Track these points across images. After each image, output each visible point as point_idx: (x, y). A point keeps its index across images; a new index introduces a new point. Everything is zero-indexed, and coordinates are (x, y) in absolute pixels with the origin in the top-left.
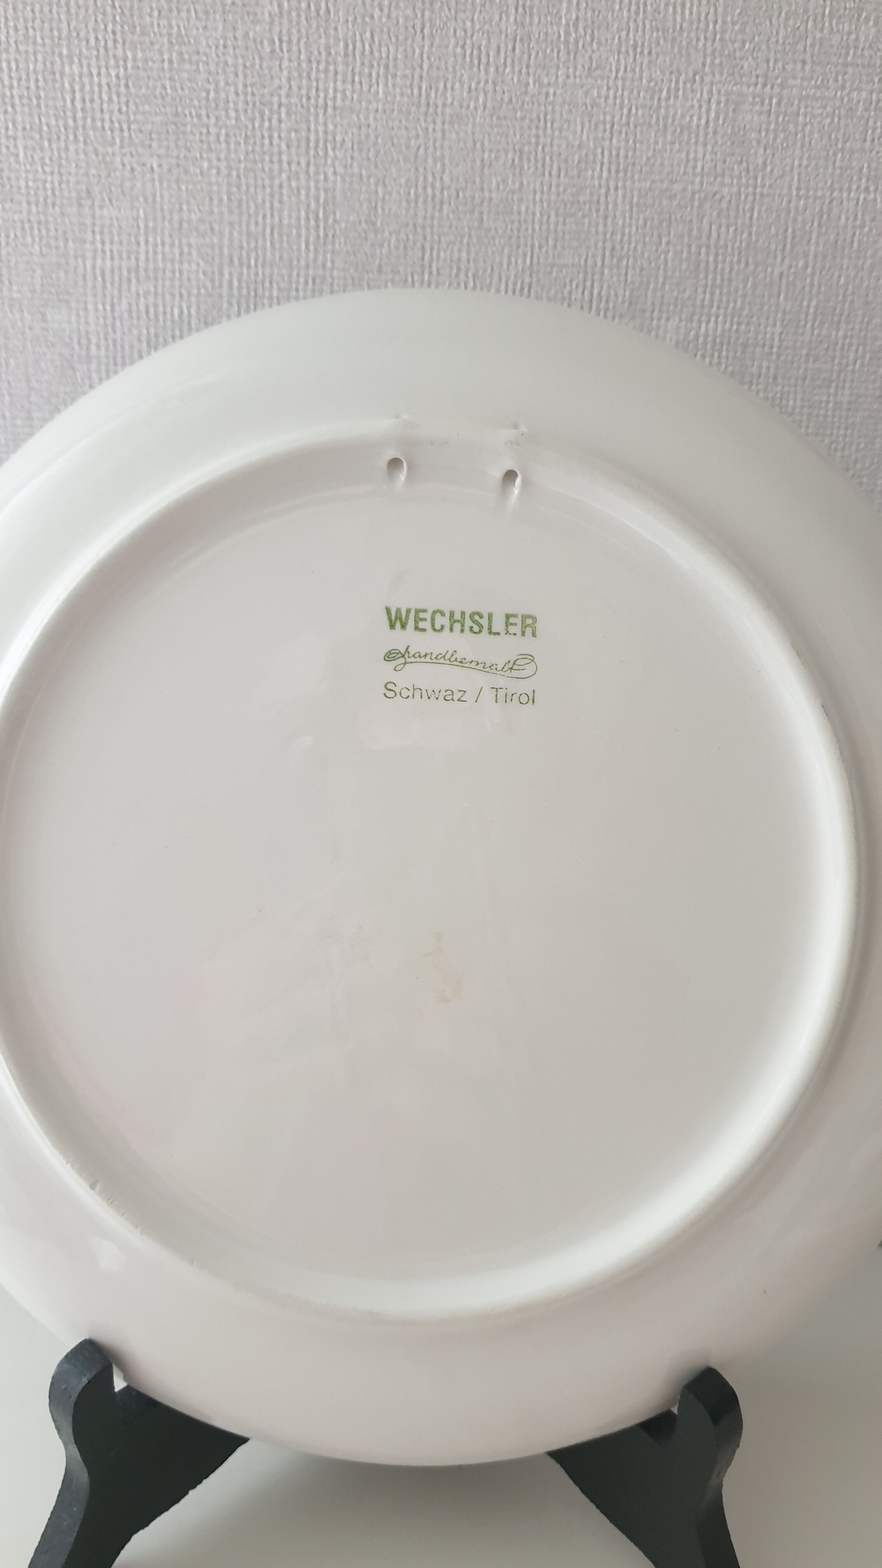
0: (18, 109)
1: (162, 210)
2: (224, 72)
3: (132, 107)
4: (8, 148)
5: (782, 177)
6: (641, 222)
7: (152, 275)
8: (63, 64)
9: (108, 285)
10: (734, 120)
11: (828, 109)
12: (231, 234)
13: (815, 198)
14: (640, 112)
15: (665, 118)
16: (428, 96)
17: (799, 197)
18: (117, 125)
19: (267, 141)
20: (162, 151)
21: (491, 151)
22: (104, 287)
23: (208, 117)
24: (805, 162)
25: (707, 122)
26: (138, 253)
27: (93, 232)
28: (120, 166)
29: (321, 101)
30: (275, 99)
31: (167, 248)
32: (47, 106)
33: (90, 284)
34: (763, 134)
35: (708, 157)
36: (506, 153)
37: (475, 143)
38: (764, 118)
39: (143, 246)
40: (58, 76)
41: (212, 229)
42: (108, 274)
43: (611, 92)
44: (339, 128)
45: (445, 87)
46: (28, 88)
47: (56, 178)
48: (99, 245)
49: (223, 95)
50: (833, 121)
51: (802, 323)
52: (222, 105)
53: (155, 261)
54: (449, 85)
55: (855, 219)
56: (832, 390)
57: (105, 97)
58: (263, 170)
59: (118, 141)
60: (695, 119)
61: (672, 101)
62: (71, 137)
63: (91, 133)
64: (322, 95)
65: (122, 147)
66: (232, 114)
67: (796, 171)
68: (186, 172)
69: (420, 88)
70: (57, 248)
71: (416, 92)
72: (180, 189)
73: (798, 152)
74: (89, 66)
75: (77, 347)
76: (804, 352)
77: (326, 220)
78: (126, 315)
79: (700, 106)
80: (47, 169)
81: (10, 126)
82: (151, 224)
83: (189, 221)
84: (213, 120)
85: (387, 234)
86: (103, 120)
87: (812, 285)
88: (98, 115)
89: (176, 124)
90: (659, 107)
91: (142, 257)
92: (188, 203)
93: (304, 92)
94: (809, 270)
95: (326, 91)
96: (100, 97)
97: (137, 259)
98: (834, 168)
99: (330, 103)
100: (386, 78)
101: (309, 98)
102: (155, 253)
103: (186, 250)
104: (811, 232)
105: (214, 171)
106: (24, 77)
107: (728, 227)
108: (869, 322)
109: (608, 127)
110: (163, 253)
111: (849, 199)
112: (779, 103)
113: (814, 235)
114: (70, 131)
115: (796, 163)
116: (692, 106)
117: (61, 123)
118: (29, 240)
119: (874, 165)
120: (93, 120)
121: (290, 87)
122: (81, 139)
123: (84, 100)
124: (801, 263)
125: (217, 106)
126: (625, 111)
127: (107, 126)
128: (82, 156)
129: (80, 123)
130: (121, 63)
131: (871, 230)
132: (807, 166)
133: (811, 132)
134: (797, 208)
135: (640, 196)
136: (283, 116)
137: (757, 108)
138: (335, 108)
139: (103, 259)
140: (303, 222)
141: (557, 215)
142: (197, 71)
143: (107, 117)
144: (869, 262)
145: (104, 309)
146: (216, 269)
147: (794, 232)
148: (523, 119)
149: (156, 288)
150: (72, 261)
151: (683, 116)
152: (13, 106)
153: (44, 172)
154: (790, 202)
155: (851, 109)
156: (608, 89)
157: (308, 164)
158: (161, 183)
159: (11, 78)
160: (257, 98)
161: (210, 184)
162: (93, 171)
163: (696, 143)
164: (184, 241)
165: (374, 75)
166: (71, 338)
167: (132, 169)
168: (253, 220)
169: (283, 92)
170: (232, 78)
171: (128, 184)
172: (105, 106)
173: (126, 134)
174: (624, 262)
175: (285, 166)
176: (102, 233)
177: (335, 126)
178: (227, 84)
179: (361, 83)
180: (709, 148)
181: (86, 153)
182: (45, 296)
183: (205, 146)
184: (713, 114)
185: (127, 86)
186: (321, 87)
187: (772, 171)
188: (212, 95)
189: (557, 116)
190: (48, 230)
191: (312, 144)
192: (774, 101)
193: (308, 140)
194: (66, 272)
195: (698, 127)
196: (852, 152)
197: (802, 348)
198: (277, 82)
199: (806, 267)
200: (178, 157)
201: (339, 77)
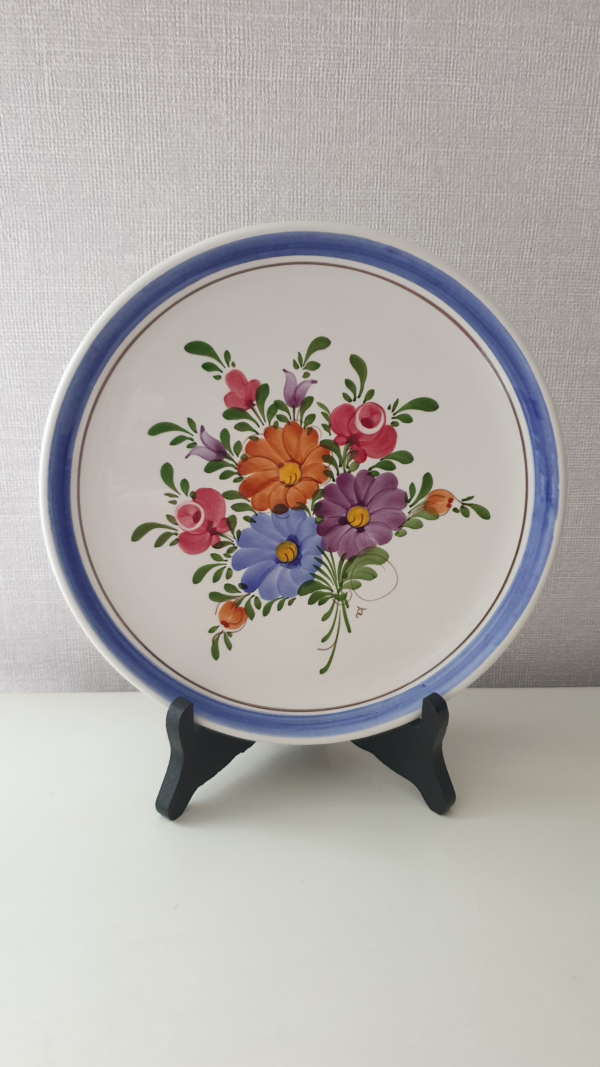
0: (113, 166)
1: (178, 208)
2: (206, 147)
3: (165, 163)
4: (108, 183)
5: (458, 187)
6: (395, 208)
7: (173, 237)
8: (134, 145)
9: (153, 242)
10: (435, 163)
11: (477, 158)
12: (209, 218)
13: (474, 196)
14: (393, 160)
15: (405, 162)
16: (298, 155)
17: (466, 196)
18: (158, 171)
19: (225, 177)
20: (178, 182)
21: (326, 179)
22: (151, 243)
23: (199, 166)
24: (468, 181)
25: (424, 164)
26: (167, 227)
27: (146, 219)
28: (159, 189)
29: (250, 159)
30: (229, 158)
31: (180, 225)
32: (126, 164)
33: (144, 242)
34: (449, 168)
35: (424, 179)
36: (334, 179)
37: (319, 175)
38: (449, 162)
39: (169, 224)
40: (131, 151)
41: (200, 216)
42: (153, 237)
43: (380, 152)
44: (258, 170)
45: (306, 151)
46: (118, 157)
47: (130, 195)
48: (149, 224)
49: (205, 157)
50: (479, 162)
51: (470, 252)
52: (205, 161)
53: (174, 231)
54: (307, 150)
55: (492, 205)
56: (485, 282)
57: (152, 159)
58: (224, 189)
59: (158, 178)
60: (418, 162)
61: (407, 155)
62: (137, 177)
63: (146, 175)
64: (250, 156)
65: (160, 181)
66: (210, 165)
67: (464, 184)
68: (189, 191)
69: (294, 152)
70: (130, 226)
71: (292, 154)
72: (186, 199)
73: (465, 176)
74: (145, 146)
75: (138, 271)
76: (471, 265)
77: (252, 211)
78: (161, 256)
79: (420, 157)
80: (126, 192)
81: (110, 173)
82: (172, 214)
83: (190, 213)
84: (201, 168)
85: (280, 216)
86: (151, 170)
87: (474, 235)
88: (149, 167)
89: (184, 170)
90: (402, 158)
91: (169, 229)
92: (190, 205)
93: (242, 155)
94: (472, 228)
95: (252, 154)
96: (151, 160)
97: (166, 230)
98: (481, 183)
99: (254, 159)
100: (279, 148)
101: (244, 157)
102: (174, 227)
103: (188, 226)
104: (472, 211)
105: (202, 190)
106: (116, 151)
107: (435, 210)
108: (500, 251)
109: (379, 167)
110: (178, 227)
111: (488, 196)
112: (455, 155)
113: (474, 213)
114: (137, 175)
115: (464, 181)
116: (417, 157)
117: (133, 172)
118: (117, 223)
119: (499, 181)
120: (147, 169)
121: (236, 153)
122: (141, 178)
123: (143, 161)
124: (468, 225)
125: (203, 162)
126: (387, 160)
127: (153, 172)
128: (142, 185)
129: (141, 171)
130: (160, 144)
131: (499, 209)
132: (469, 183)
133: (470, 168)
134: (465, 201)
135: (394, 197)
136: (233, 165)
137: (446, 157)
138: (256, 162)
139: (151, 231)
140: (242, 212)
141: (357, 206)
142: (194, 147)
143: (153, 168)
144: (499, 223)
145: (151, 253)
146: (202, 234)
147: (464, 211)
148: (341, 164)
149: (175, 243)
150: (137, 232)
151: (412, 162)
152: (111, 164)
153: (124, 193)
154: (462, 198)
155: (487, 157)
156: (379, 150)
157: (244, 186)
158: (177, 196)
159: (110, 152)
160: (221, 158)
161: (199, 196)
162: (147, 192)
163: (419, 173)
164: (188, 221)
165: (274, 146)
166: (136, 267)
167: (164, 191)
168: (219, 211)
169: (233, 155)
170: (209, 150)
171: (162, 197)
172: (153, 163)
173: (162, 175)
174: (388, 226)
175: (234, 187)
176: (150, 219)
177: (256, 169)
178: (207, 152)
179: (268, 151)
180: (425, 175)
181: (143, 184)
182: (124, 248)
183: (197, 179)
184: (426, 160)
185: (162, 154)
186: (250, 152)
187: (453, 185)
188: (201, 157)
189: (356, 163)
190: (125, 218)
191: (246, 177)
192: (453, 154)
193: (244, 176)
194: (133, 237)
195: (420, 166)
196: (489, 176)
197: (470, 264)
198: (230, 151)
199: (471, 226)
200: (185, 185)
201: (258, 148)
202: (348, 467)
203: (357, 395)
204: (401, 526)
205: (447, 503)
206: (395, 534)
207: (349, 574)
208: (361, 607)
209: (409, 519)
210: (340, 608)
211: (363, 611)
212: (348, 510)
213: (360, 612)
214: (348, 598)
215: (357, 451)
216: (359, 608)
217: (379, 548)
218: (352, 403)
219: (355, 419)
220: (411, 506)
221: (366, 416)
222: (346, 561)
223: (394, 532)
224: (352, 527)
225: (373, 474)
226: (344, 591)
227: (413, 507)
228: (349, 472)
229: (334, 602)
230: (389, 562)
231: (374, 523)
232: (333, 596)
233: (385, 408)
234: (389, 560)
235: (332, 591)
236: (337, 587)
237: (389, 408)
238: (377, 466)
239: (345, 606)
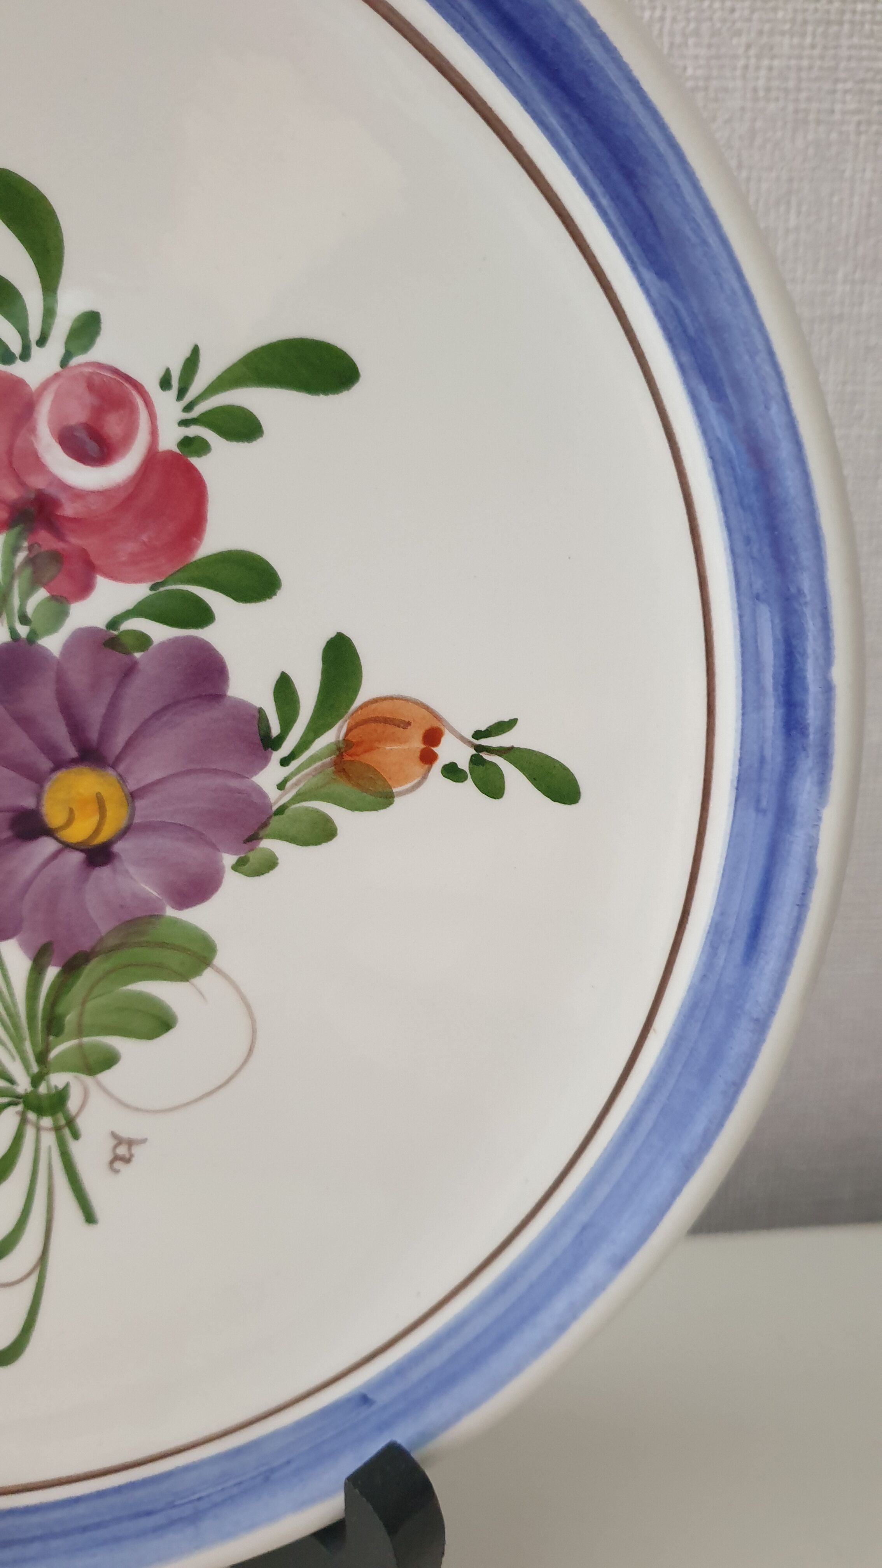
202: (24, 619)
203: (34, 334)
204: (253, 838)
205: (417, 745)
206: (236, 867)
207: (70, 1019)
208: (124, 1133)
209: (281, 810)
210: (49, 1140)
211: (136, 1150)
212: (39, 780)
213: (122, 1151)
214: (73, 1105)
215: (57, 557)
216: (119, 1141)
217: (175, 922)
218: (18, 369)
219: (33, 430)
220: (285, 762)
221: (78, 415)
222: (52, 973)
223: (229, 860)
224: (68, 846)
225: (128, 641)
226: (57, 1080)
227: (295, 764)
228: (32, 638)
229: (23, 1121)
230: (219, 971)
231: (149, 827)
232: (16, 1099)
233: (152, 385)
234: (218, 961)
235: (11, 1081)
236: (27, 1067)
237: (165, 383)
238: (141, 610)
239: (67, 1132)
